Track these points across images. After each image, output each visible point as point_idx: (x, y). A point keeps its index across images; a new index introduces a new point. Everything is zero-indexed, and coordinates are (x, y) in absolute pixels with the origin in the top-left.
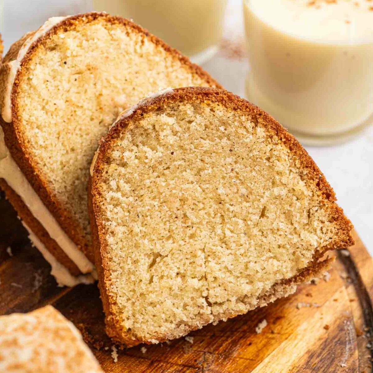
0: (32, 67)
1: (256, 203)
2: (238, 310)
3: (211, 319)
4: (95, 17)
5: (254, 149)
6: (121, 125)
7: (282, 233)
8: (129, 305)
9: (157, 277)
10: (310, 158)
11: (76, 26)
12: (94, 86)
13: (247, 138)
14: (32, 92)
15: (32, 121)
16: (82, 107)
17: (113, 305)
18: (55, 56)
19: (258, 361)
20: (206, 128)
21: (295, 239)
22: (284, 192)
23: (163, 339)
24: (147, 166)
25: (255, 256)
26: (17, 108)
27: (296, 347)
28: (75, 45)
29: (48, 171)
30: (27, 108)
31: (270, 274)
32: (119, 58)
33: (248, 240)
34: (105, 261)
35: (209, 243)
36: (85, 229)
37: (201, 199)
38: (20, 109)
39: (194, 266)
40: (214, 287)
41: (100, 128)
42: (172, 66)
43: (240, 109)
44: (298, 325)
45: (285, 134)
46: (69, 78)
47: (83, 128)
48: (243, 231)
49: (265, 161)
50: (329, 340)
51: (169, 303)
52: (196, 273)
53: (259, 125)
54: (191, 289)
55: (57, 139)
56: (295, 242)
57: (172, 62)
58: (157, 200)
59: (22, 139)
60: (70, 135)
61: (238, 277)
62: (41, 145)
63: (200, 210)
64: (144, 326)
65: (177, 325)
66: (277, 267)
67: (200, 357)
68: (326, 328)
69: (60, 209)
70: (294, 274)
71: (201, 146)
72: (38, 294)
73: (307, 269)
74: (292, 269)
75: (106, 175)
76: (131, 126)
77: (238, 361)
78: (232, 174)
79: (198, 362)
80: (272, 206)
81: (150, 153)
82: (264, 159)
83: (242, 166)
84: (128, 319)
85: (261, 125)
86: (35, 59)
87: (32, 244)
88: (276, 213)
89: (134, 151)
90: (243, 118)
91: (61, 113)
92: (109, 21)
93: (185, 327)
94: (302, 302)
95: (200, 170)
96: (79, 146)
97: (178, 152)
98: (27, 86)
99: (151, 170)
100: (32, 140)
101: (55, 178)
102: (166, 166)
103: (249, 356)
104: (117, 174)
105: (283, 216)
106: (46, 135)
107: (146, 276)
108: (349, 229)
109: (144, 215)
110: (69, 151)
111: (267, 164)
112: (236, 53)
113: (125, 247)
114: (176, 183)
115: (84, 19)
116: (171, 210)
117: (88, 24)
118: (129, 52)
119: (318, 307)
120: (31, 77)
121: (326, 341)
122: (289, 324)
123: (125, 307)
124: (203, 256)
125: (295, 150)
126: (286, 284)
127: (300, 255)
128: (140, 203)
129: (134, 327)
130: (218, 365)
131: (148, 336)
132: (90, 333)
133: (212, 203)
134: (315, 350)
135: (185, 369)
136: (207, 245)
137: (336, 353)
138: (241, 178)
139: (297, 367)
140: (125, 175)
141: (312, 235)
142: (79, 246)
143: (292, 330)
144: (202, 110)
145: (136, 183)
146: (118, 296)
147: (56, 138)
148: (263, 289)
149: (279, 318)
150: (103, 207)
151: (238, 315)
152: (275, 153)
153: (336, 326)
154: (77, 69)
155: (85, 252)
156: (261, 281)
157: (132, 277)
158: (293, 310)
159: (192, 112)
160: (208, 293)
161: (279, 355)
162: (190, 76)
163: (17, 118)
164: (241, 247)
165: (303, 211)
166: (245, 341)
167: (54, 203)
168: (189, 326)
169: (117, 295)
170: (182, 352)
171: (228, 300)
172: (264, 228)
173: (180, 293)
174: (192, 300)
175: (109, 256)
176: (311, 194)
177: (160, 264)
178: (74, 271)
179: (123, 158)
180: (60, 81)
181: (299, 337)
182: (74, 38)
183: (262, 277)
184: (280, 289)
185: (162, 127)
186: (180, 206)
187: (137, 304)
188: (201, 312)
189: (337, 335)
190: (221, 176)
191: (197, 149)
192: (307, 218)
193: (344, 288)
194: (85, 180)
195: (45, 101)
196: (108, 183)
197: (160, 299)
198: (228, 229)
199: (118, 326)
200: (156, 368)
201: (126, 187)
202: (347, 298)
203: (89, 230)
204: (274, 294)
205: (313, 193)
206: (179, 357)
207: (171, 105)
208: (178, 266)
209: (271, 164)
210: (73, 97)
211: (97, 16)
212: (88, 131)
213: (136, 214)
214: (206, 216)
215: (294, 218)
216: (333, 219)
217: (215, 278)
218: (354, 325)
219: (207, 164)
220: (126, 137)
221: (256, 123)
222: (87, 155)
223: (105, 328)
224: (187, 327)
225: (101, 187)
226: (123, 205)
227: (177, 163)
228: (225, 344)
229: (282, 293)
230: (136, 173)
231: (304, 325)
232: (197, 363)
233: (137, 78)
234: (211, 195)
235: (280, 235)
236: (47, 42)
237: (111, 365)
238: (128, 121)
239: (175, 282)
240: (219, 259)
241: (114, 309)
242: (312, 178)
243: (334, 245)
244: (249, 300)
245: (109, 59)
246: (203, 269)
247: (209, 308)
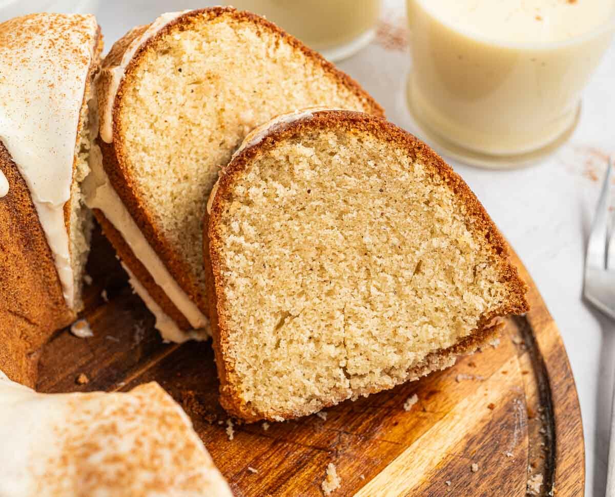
0: (139, 75)
1: (410, 256)
2: (383, 384)
3: (350, 394)
4: (218, 12)
5: (411, 190)
6: (247, 155)
7: (441, 294)
8: (249, 373)
9: (285, 341)
10: (479, 203)
11: (195, 24)
12: (215, 99)
13: (402, 176)
14: (138, 106)
15: (137, 142)
16: (199, 125)
17: (230, 373)
18: (167, 61)
19: (406, 445)
20: (351, 162)
21: (457, 301)
22: (445, 244)
23: (289, 416)
24: (277, 207)
25: (407, 320)
26: (120, 125)
27: (453, 429)
28: (193, 47)
29: (155, 204)
30: (131, 126)
31: (423, 342)
32: (246, 64)
33: (398, 301)
34: (223, 320)
35: (350, 303)
36: (198, 275)
37: (342, 248)
38: (123, 127)
39: (330, 329)
40: (355, 356)
41: (221, 151)
42: (313, 75)
43: (395, 141)
44: (457, 403)
45: (450, 172)
46: (184, 88)
47: (200, 151)
48: (392, 290)
49: (423, 205)
50: (494, 423)
51: (298, 373)
52: (332, 338)
53: (417, 161)
54: (326, 358)
55: (167, 165)
56: (456, 305)
57: (314, 69)
58: (288, 247)
59: (124, 164)
60: (183, 160)
61: (384, 345)
62: (147, 172)
63: (341, 262)
64: (267, 400)
65: (307, 399)
66: (433, 335)
67: (333, 438)
68: (491, 407)
69: (169, 250)
70: (453, 343)
71: (345, 184)
72: (139, 350)
73: (470, 338)
74: (451, 338)
75: (226, 215)
76: (259, 156)
77: (380, 444)
78: (381, 220)
79: (331, 443)
80: (430, 261)
81: (281, 191)
82: (422, 202)
83: (395, 211)
84: (248, 390)
85: (420, 161)
86: (143, 66)
87: (133, 290)
88: (434, 270)
89: (262, 187)
90: (398, 152)
91: (173, 133)
92: (237, 17)
93: (317, 403)
94: (462, 374)
95: (342, 213)
96: (194, 173)
97: (316, 190)
98: (133, 98)
99: (283, 211)
100: (137, 165)
101: (163, 213)
102: (301, 206)
103: (394, 439)
104: (240, 214)
105: (442, 273)
106: (154, 159)
107: (271, 340)
108: (524, 291)
109: (271, 265)
110: (182, 179)
111: (426, 209)
112: (397, 41)
113: (247, 303)
114: (312, 227)
115: (205, 15)
116: (306, 260)
117: (210, 22)
118: (259, 57)
119: (482, 381)
120: (138, 88)
121: (489, 424)
122: (445, 400)
123: (245, 376)
124: (342, 317)
125: (460, 193)
126: (442, 354)
127: (462, 321)
128: (267, 251)
129: (255, 400)
130: (355, 448)
131: (271, 411)
132: (200, 403)
133: (356, 254)
134: (475, 434)
135: (315, 452)
136: (348, 305)
137: (502, 440)
138: (393, 225)
139: (453, 455)
140: (250, 215)
141: (478, 297)
142: (191, 297)
143: (449, 408)
144: (348, 140)
145: (263, 225)
146: (237, 363)
147: (166, 162)
148: (414, 360)
149: (433, 393)
150: (222, 254)
151: (383, 391)
152: (436, 196)
153: (503, 405)
154: (195, 77)
155: (198, 303)
156: (413, 351)
157: (255, 339)
158: (451, 383)
159: (335, 141)
160: (347, 362)
161: (432, 439)
162: (335, 86)
163: (119, 139)
164: (389, 309)
165: (468, 268)
166: (390, 420)
167: (161, 243)
168: (322, 402)
169: (235, 361)
170: (312, 431)
171: (371, 372)
172: (418, 287)
173: (312, 361)
174: (326, 371)
175: (227, 313)
176: (478, 247)
177: (289, 325)
178: (183, 324)
179: (247, 195)
180: (173, 93)
181: (457, 417)
182: (192, 39)
183: (414, 346)
184: (435, 360)
185: (297, 159)
186: (317, 255)
187: (260, 372)
188: (337, 386)
189: (504, 417)
190: (368, 222)
191: (340, 187)
192: (473, 276)
193: (516, 357)
194: (200, 216)
195: (154, 118)
196: (229, 225)
197: (288, 367)
198: (374, 286)
199: (235, 398)
200: (280, 450)
201: (250, 231)
202: (519, 370)
203: (203, 276)
204: (428, 366)
205: (481, 246)
206: (308, 437)
207: (310, 133)
208: (311, 330)
209: (430, 209)
210: (189, 113)
211: (221, 12)
212: (206, 154)
213: (261, 263)
214: (347, 270)
215: (457, 275)
216: (504, 279)
217: (356, 345)
218: (526, 405)
219: (351, 206)
220: (253, 169)
221: (414, 158)
222: (204, 185)
223: (220, 397)
224: (320, 403)
225: (220, 229)
226: (246, 252)
227: (315, 204)
228: (366, 422)
229: (438, 365)
230: (263, 214)
231: (463, 403)
232: (329, 445)
233: (269, 89)
234: (354, 244)
235: (438, 296)
236: (159, 44)
237: (226, 443)
238: (256, 150)
239: (306, 348)
240: (362, 322)
241: (231, 378)
242: (480, 229)
243: (503, 311)
244: (397, 373)
245: (234, 66)
246: (342, 334)
247: (348, 381)
